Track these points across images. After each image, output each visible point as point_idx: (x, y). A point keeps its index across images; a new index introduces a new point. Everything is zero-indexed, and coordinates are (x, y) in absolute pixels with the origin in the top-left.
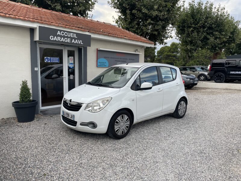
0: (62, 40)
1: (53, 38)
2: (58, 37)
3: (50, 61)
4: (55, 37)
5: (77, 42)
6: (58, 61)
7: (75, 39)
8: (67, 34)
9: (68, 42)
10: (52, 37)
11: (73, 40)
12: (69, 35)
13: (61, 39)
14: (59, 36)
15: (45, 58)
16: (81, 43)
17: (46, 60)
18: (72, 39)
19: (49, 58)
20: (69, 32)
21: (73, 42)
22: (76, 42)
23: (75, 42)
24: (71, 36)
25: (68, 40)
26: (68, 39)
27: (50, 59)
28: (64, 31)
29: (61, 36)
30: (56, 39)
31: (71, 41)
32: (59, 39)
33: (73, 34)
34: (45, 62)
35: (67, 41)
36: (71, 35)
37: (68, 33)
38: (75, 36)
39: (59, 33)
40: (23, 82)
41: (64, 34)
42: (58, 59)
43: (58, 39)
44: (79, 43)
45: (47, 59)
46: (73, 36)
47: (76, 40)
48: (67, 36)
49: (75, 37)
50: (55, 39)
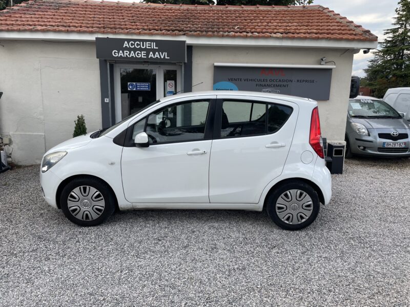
0: (131, 55)
1: (117, 54)
2: (125, 52)
3: (136, 89)
4: (121, 52)
5: (158, 56)
6: (149, 87)
7: (154, 51)
8: (140, 45)
9: (143, 57)
10: (115, 52)
11: (151, 53)
12: (143, 46)
13: (129, 55)
14: (126, 48)
15: (129, 83)
16: (166, 58)
17: (131, 87)
18: (148, 51)
19: (134, 83)
20: (143, 41)
21: (151, 57)
22: (156, 56)
23: (154, 56)
24: (147, 47)
25: (141, 54)
26: (142, 52)
27: (136, 86)
28: (135, 40)
29: (130, 50)
30: (122, 55)
31: (148, 54)
32: (127, 54)
33: (151, 44)
34: (129, 89)
35: (140, 56)
36: (147, 45)
37: (141, 43)
38: (154, 46)
39: (126, 44)
40: (78, 117)
41: (134, 44)
42: (149, 86)
43: (125, 54)
44: (162, 57)
45: (132, 85)
46: (151, 46)
47: (157, 53)
48: (140, 47)
49: (155, 48)
50: (120, 55)
